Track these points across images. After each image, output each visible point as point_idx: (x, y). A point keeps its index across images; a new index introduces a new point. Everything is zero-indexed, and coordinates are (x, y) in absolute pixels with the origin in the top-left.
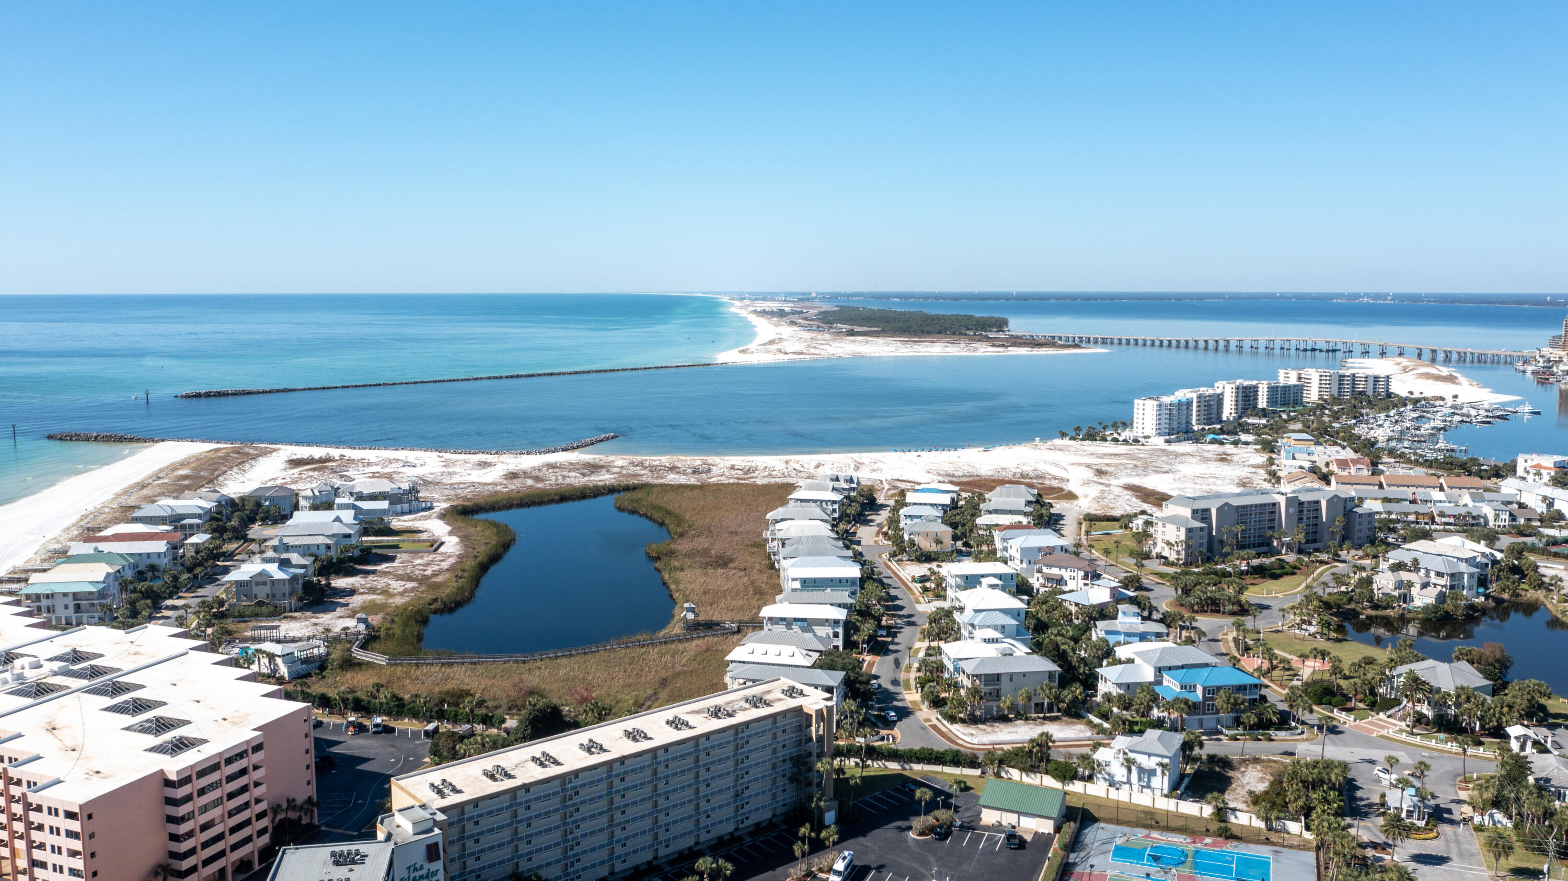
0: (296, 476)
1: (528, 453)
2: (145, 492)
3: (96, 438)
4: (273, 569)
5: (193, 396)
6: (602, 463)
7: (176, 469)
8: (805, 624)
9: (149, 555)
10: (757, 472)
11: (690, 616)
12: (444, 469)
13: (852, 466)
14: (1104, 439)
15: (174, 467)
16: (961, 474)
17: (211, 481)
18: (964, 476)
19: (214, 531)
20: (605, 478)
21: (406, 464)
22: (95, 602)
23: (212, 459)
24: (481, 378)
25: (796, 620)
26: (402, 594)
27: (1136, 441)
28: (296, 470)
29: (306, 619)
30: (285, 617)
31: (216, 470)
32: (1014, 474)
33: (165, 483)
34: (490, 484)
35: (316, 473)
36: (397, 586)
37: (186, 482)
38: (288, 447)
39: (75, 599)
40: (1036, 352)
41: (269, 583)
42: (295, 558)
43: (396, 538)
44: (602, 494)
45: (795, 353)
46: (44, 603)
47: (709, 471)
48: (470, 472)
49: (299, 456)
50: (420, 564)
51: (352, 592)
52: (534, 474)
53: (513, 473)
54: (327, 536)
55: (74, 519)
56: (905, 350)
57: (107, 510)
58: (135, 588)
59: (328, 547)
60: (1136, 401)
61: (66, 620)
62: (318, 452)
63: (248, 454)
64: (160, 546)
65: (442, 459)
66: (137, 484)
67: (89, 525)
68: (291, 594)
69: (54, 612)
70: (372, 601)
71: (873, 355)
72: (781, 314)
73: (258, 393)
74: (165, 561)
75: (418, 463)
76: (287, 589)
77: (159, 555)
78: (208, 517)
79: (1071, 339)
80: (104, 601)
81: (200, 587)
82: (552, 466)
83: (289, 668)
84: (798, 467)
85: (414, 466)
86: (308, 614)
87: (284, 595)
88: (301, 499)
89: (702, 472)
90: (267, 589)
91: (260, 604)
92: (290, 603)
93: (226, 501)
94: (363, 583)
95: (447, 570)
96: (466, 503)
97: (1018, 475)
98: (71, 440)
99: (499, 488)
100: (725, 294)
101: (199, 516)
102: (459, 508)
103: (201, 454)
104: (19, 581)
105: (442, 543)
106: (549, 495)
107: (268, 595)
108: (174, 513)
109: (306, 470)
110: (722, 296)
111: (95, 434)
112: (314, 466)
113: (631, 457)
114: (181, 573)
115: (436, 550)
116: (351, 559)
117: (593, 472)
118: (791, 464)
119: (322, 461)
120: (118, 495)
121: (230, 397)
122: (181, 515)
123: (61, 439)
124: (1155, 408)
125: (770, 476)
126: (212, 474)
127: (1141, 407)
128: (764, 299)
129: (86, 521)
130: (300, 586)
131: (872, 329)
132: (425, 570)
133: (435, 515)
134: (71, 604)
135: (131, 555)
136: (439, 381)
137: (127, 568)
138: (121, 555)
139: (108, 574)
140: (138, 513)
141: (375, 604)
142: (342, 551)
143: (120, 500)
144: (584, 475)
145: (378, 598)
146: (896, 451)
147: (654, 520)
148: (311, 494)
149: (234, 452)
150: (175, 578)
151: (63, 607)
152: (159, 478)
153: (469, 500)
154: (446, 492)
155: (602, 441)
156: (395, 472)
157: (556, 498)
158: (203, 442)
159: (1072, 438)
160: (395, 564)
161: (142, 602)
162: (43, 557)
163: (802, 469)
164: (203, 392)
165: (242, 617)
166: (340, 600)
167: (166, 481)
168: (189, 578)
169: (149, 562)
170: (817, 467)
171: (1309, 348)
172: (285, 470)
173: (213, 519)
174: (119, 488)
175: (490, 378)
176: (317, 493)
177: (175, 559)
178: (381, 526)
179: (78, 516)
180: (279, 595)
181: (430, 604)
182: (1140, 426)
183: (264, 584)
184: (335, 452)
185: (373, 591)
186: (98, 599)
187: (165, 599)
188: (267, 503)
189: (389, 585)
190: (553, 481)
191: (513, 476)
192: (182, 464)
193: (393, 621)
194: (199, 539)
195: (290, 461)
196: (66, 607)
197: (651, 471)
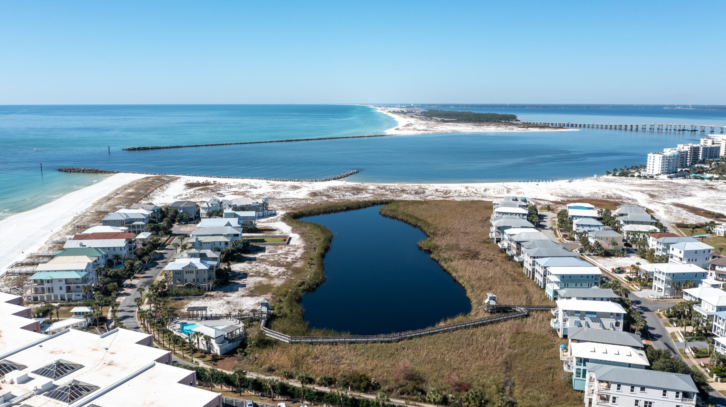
0: (192, 193)
1: (316, 181)
2: (110, 202)
3: (83, 171)
4: (196, 261)
5: (132, 150)
6: (361, 187)
7: (126, 189)
8: (595, 316)
9: (114, 248)
10: (452, 194)
11: (493, 303)
12: (273, 190)
13: (505, 190)
14: (633, 176)
15: (125, 188)
16: (571, 196)
17: (146, 196)
18: (573, 197)
19: (152, 230)
20: (365, 196)
21: (252, 187)
22: (80, 285)
23: (145, 183)
24: (273, 142)
25: (587, 313)
26: (278, 276)
27: (652, 177)
28: (192, 190)
29: (221, 297)
30: (207, 296)
31: (148, 189)
32: (603, 196)
33: (121, 197)
34: (304, 199)
35: (203, 192)
36: (273, 270)
37: (132, 197)
38: (184, 176)
39: (67, 283)
40: (542, 130)
41: (194, 272)
42: (209, 253)
43: (261, 235)
44: (368, 206)
45: (423, 130)
46: (46, 285)
47: (424, 192)
48: (288, 192)
49: (191, 182)
50: (282, 254)
51: (245, 275)
52: (325, 193)
53: (314, 193)
54: (224, 236)
55: (69, 220)
56: (478, 129)
57: (88, 214)
58: (106, 273)
59: (226, 243)
60: (649, 155)
61: (61, 297)
62: (202, 179)
63: (164, 180)
64: (121, 243)
65: (270, 184)
66: (106, 197)
67: (78, 224)
68: (209, 279)
69: (52, 292)
70: (260, 282)
71: (462, 131)
72: (403, 112)
73: (164, 148)
74: (125, 252)
75: (258, 186)
76: (206, 276)
77: (121, 248)
78: (148, 221)
79: (554, 124)
80: (86, 285)
81: (147, 269)
82: (334, 189)
83: (220, 347)
84: (474, 190)
85: (256, 188)
86: (221, 293)
87: (204, 280)
88: (201, 209)
89: (420, 193)
90: (193, 276)
91: (189, 286)
92: (209, 285)
93: (158, 210)
94: (250, 267)
95: (301, 258)
96: (295, 212)
97: (605, 197)
98: (70, 172)
99: (309, 202)
100: (371, 104)
101: (143, 220)
102: (292, 214)
103: (139, 180)
104: (33, 264)
105: (290, 238)
106: (340, 206)
107: (194, 280)
108: (128, 218)
109: (198, 190)
110: (369, 105)
111: (83, 169)
112: (201, 188)
113: (377, 184)
114: (134, 260)
115: (288, 243)
116: (239, 250)
117: (358, 193)
118: (469, 189)
119: (204, 184)
120: (95, 205)
121: (150, 150)
122: (132, 219)
123: (65, 171)
124: (661, 159)
125: (459, 196)
126: (146, 192)
127: (652, 158)
128: (390, 107)
129: (76, 221)
130: (214, 273)
131: (453, 119)
132: (287, 258)
133: (279, 219)
134: (64, 287)
135: (104, 248)
136: (253, 143)
137: (101, 258)
138: (96, 249)
139: (89, 264)
140: (107, 218)
141: (263, 285)
142: (233, 245)
143: (96, 207)
144: (354, 194)
145: (264, 280)
146: (520, 182)
147: (410, 224)
148: (207, 206)
149: (156, 179)
150: (132, 265)
151: (59, 289)
152: (117, 194)
153: (294, 209)
154: (280, 204)
155: (351, 174)
156: (247, 192)
157: (344, 208)
158: (139, 173)
159: (614, 175)
160: (266, 253)
161: (111, 284)
162: (50, 246)
163: (476, 192)
164: (137, 147)
165: (178, 296)
166: (239, 282)
167: (121, 196)
168: (140, 264)
169: (115, 253)
170: (485, 190)
171: (681, 129)
172: (185, 189)
173: (150, 222)
174: (95, 200)
175: (277, 141)
176: (210, 206)
177: (130, 249)
178: (252, 227)
179: (72, 217)
180: (201, 280)
181: (300, 286)
182: (651, 168)
183: (192, 272)
184: (211, 180)
185: (258, 274)
186: (82, 283)
187: (126, 279)
188: (181, 211)
189: (267, 269)
190: (337, 198)
191: (314, 194)
192: (130, 186)
193: (280, 301)
194: (144, 235)
195: (187, 184)
196: (61, 288)
197: (391, 192)
